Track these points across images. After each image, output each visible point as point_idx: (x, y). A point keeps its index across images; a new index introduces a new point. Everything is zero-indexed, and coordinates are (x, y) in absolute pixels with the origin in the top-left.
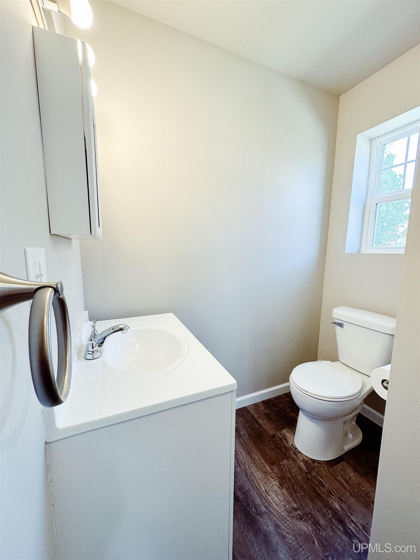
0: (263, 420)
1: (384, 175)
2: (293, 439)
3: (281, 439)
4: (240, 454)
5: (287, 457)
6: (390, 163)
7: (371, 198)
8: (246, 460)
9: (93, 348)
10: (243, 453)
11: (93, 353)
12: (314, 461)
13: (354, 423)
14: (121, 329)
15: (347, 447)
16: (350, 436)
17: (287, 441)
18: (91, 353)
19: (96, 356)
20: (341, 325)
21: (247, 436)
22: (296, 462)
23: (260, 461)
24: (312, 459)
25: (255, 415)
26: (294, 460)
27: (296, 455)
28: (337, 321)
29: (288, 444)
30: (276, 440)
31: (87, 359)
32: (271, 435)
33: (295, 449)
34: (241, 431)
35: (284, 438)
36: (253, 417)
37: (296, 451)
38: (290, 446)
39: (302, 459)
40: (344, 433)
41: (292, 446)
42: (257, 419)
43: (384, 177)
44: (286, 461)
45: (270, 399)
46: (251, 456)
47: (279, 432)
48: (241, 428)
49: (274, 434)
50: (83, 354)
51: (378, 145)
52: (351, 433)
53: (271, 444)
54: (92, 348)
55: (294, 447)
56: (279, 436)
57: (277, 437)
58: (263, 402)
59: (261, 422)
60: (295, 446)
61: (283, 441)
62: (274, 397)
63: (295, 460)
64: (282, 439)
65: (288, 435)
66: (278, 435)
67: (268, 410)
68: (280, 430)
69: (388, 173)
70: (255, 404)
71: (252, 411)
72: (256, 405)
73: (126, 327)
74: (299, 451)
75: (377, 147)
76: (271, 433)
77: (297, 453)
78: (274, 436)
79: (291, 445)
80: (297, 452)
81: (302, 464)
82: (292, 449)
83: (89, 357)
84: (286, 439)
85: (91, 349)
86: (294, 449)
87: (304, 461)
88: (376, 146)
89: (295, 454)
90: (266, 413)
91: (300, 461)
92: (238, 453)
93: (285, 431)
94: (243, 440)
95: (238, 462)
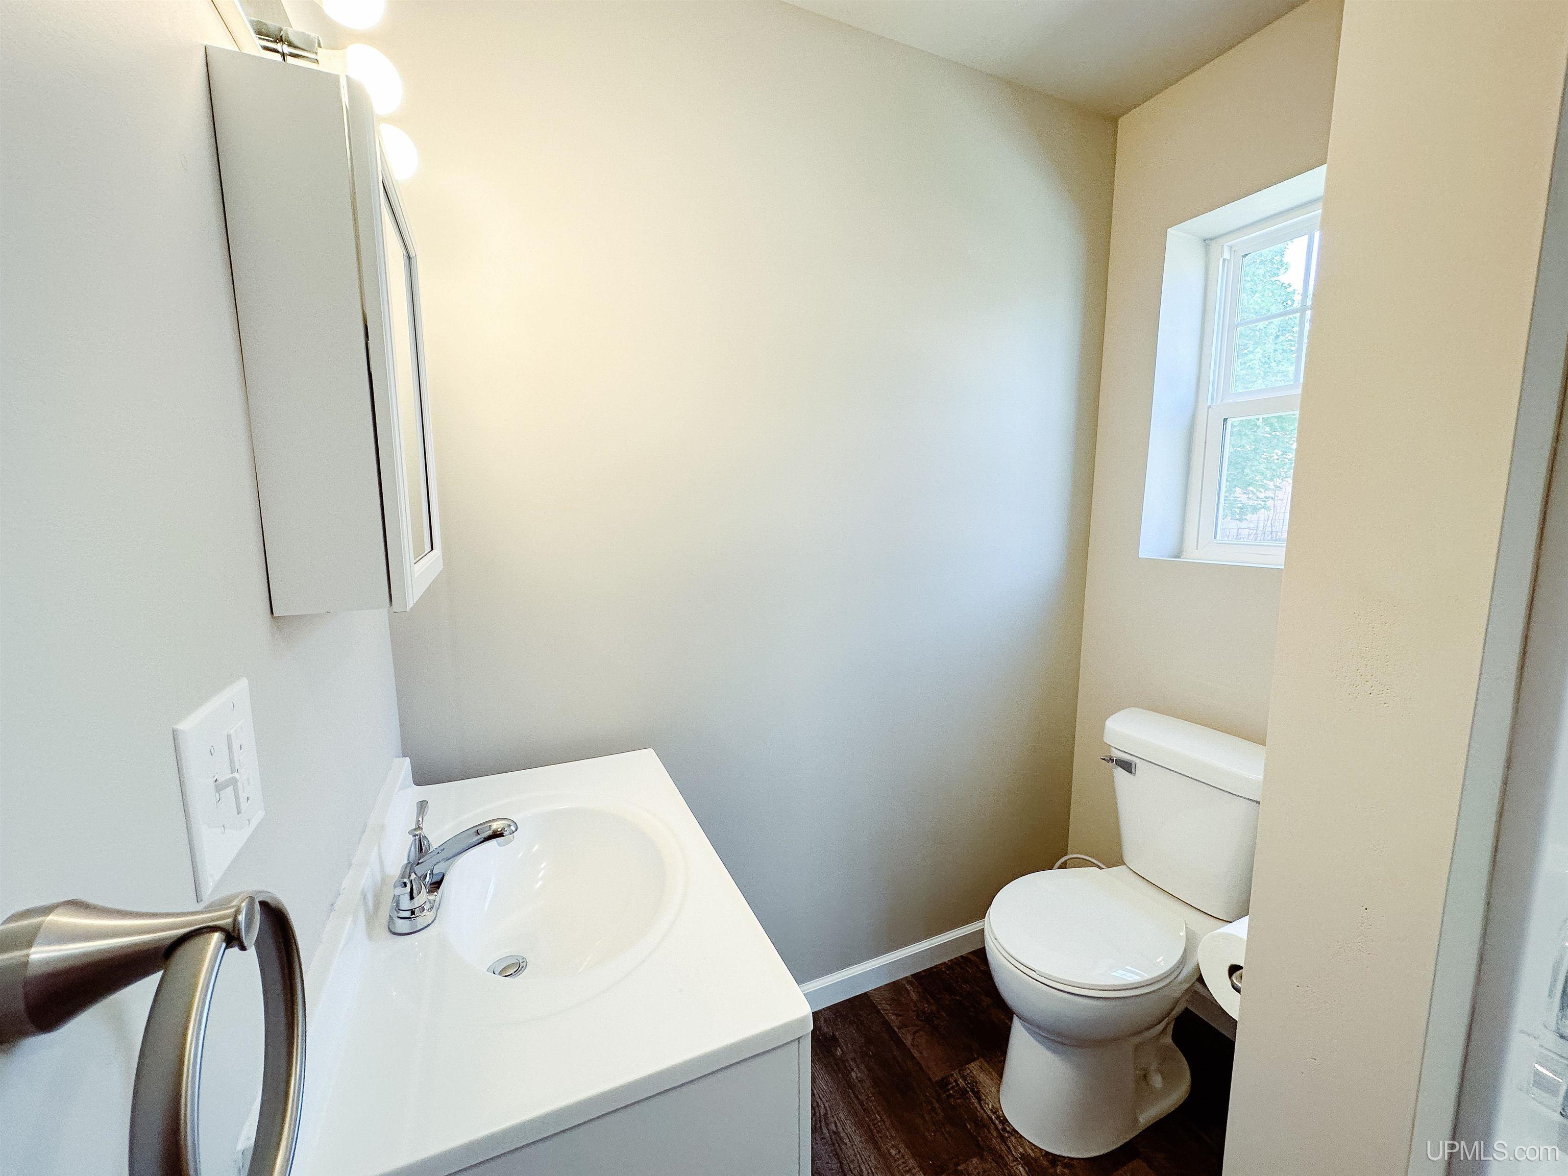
0: (915, 1033)
1: (1257, 295)
2: (999, 1091)
3: (963, 1092)
4: (847, 1141)
5: (980, 1149)
6: (1275, 261)
7: (1209, 403)
8: (864, 1159)
9: (412, 898)
10: (857, 1139)
11: (413, 913)
12: (1054, 1159)
13: (1168, 1040)
14: (496, 835)
15: (1149, 1115)
16: (1157, 1081)
17: (979, 1100)
18: (408, 914)
19: (420, 922)
20: (1127, 766)
21: (868, 1084)
22: (1006, 1165)
23: (903, 1163)
24: (1048, 1154)
25: (893, 1017)
26: (999, 1160)
27: (1004, 1140)
28: (1117, 754)
29: (981, 1106)
30: (950, 1096)
31: (395, 934)
32: (937, 1082)
33: (1003, 1124)
34: (853, 1070)
35: (972, 1090)
36: (886, 1024)
37: (1004, 1130)
38: (989, 1113)
39: (1021, 1153)
40: (1137, 1072)
41: (994, 1113)
42: (897, 1030)
43: (1259, 301)
44: (975, 1160)
45: (936, 967)
46: (879, 1149)
47: (959, 1073)
48: (854, 1059)
49: (945, 1078)
50: (383, 919)
51: (1226, 255)
52: (1161, 1072)
53: (933, 1109)
54: (408, 897)
55: (998, 1117)
56: (958, 1085)
57: (953, 1087)
58: (916, 976)
59: (908, 1040)
60: (1001, 1113)
61: (969, 1099)
62: (946, 960)
63: (1001, 1156)
64: (967, 1092)
65: (983, 1078)
66: (956, 1081)
67: (928, 1002)
68: (961, 1065)
69: (1268, 289)
70: (894, 983)
71: (884, 1006)
72: (895, 987)
73: (509, 826)
74: (1014, 1130)
75: (1224, 260)
76: (936, 1074)
77: (1006, 1135)
78: (943, 1084)
79: (991, 1110)
80: (1008, 1132)
81: (1021, 1169)
82: (994, 1124)
83: (402, 926)
84: (978, 1092)
85: (406, 903)
86: (1001, 1122)
87: (1026, 1160)
88: (1222, 259)
89: (1002, 1137)
90: (924, 1013)
91: (1015, 1160)
92: (841, 1138)
93: (974, 1068)
94: (857, 1097)
95: (841, 1167)
